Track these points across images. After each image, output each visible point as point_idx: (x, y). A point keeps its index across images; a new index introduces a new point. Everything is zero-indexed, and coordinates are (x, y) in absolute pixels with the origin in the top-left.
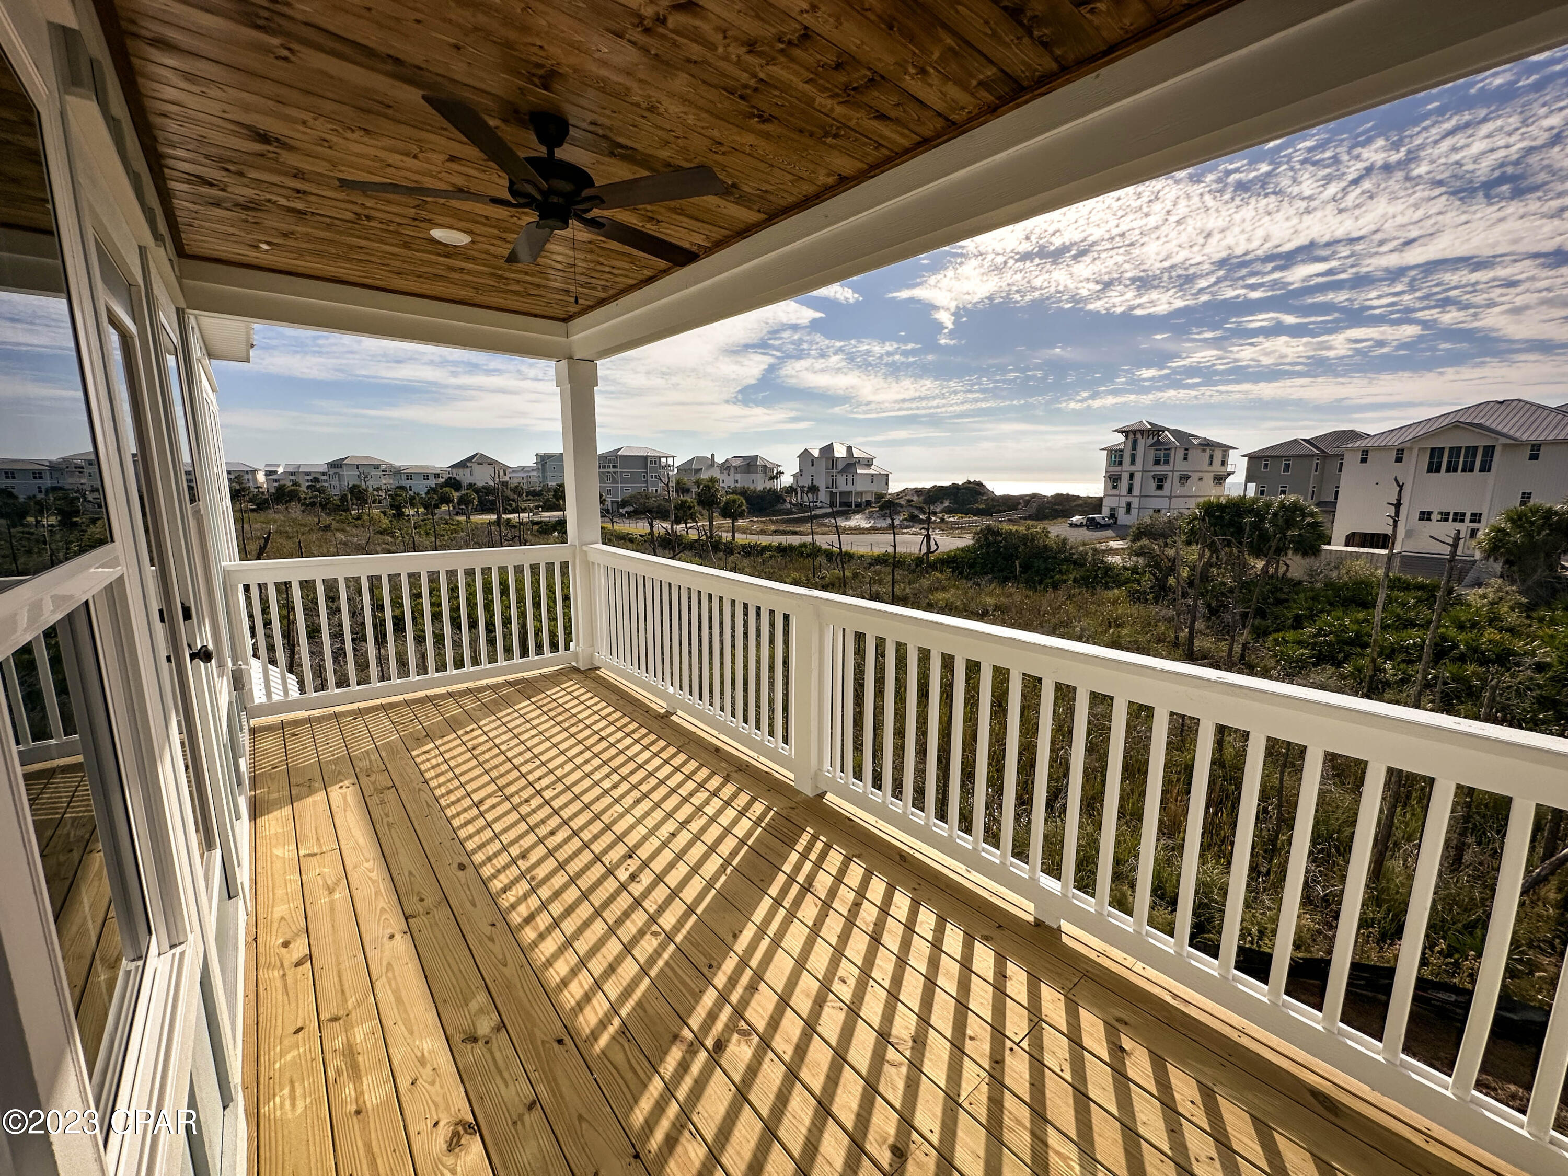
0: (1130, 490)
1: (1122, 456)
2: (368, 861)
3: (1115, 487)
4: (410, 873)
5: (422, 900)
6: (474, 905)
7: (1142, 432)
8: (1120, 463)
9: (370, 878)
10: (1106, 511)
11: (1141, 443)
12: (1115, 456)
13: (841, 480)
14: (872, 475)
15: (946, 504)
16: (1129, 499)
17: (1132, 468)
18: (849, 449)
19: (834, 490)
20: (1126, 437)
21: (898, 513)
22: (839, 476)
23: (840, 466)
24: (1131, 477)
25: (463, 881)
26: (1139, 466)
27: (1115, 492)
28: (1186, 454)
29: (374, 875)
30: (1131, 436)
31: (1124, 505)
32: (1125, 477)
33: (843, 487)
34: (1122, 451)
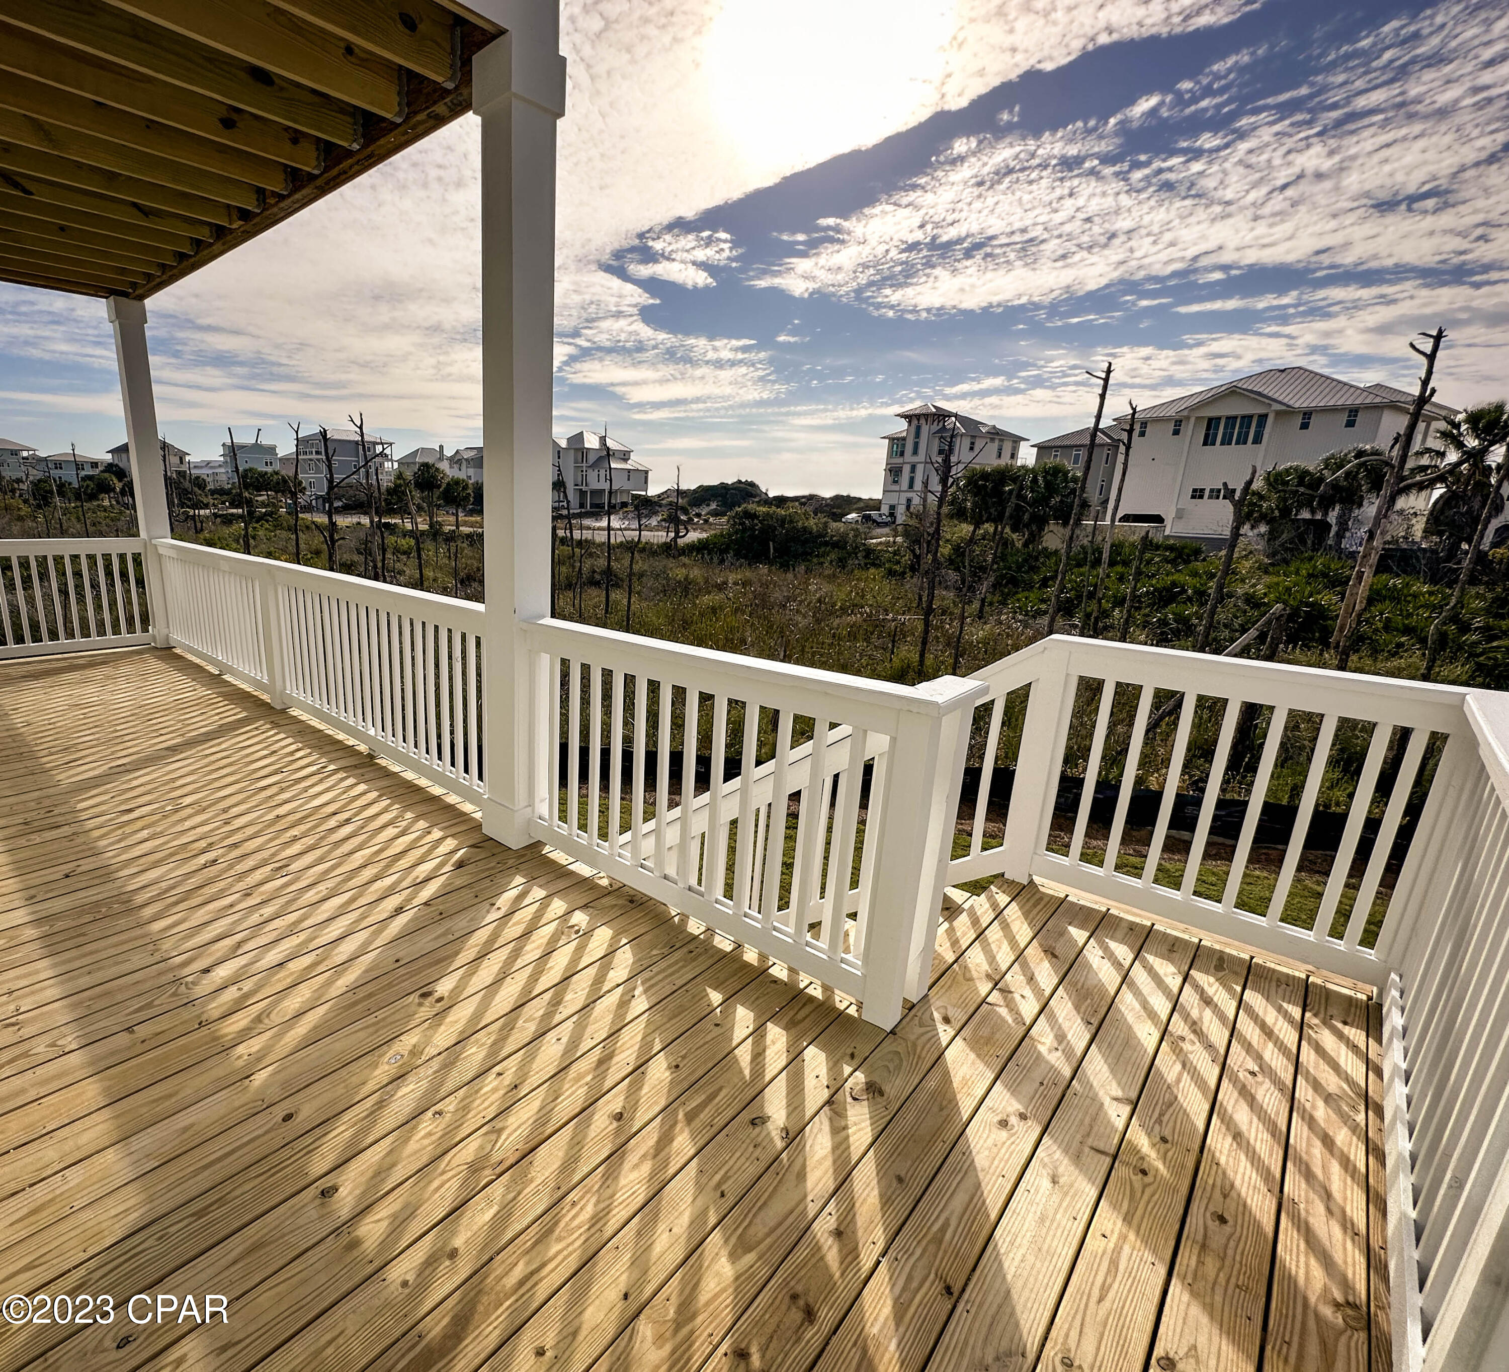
0: (911, 486)
1: (904, 445)
3: (895, 482)
7: (926, 416)
8: (902, 454)
10: (885, 510)
11: (925, 429)
12: (897, 445)
13: (592, 475)
14: (629, 471)
15: (713, 506)
16: (910, 495)
17: (915, 459)
18: (603, 440)
19: (584, 488)
20: (910, 423)
21: (656, 513)
22: (590, 471)
23: (592, 458)
24: (913, 469)
26: (921, 456)
27: (896, 488)
28: (973, 443)
30: (915, 422)
31: (904, 501)
32: (906, 469)
33: (595, 485)
34: (904, 439)
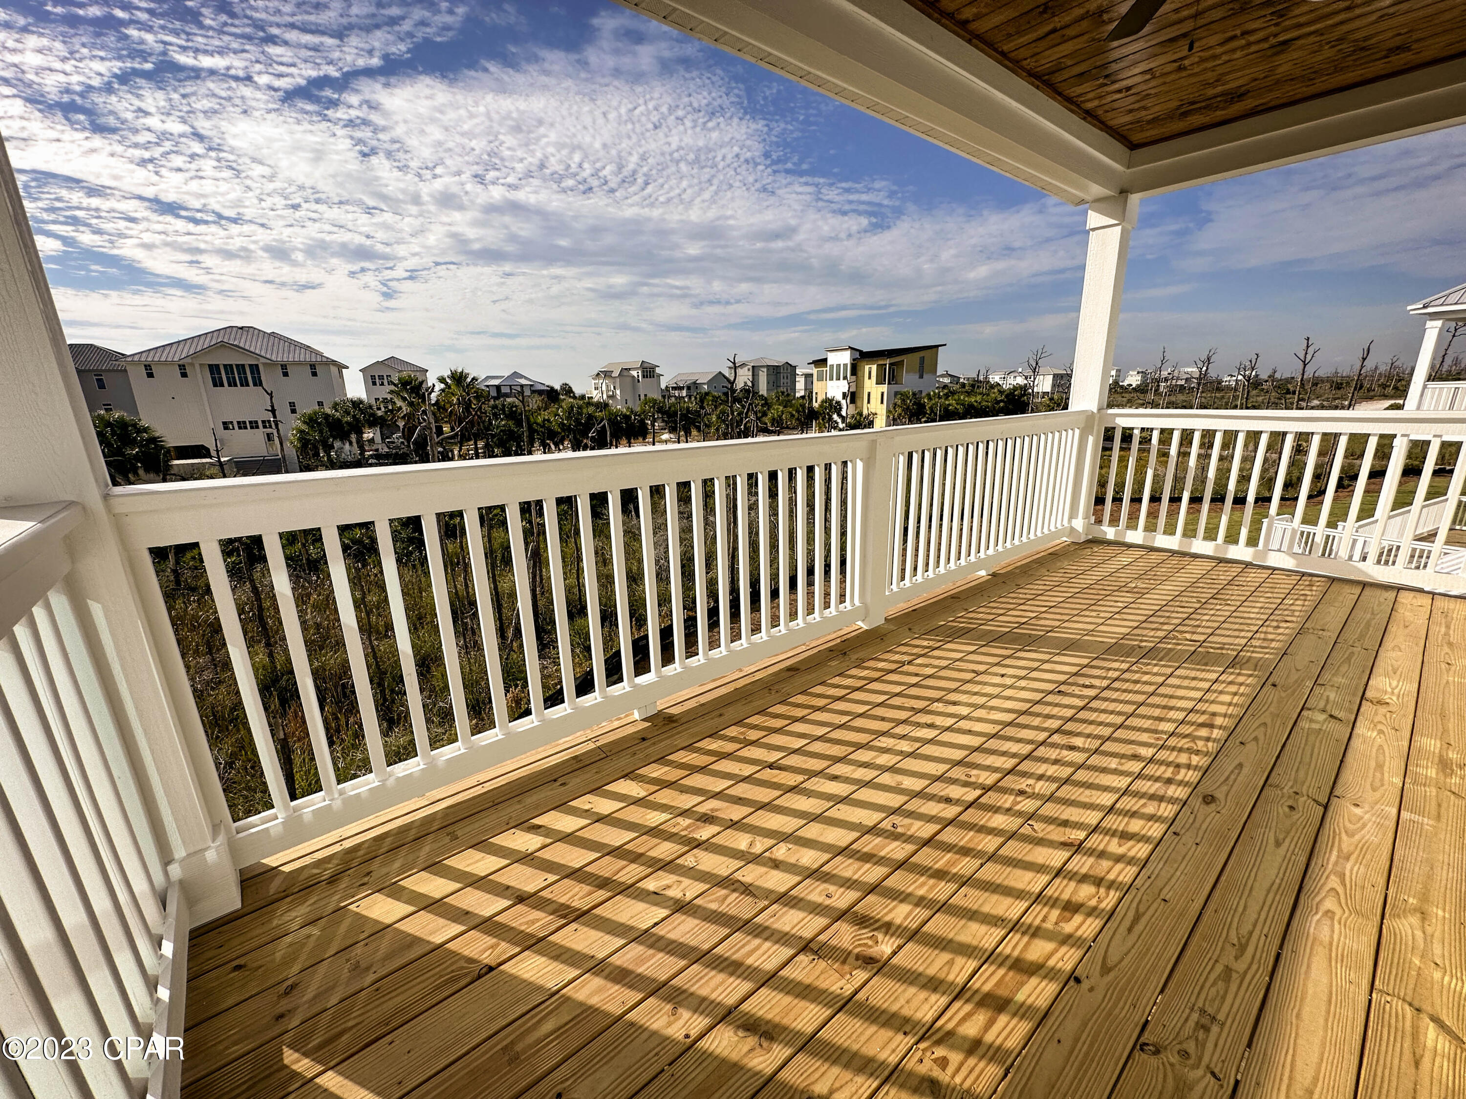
2: (1329, 913)
4: (1278, 844)
5: (1292, 808)
6: (1240, 765)
9: (1344, 884)
25: (1225, 788)
29: (1334, 882)
